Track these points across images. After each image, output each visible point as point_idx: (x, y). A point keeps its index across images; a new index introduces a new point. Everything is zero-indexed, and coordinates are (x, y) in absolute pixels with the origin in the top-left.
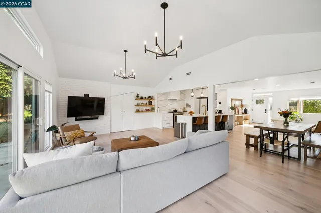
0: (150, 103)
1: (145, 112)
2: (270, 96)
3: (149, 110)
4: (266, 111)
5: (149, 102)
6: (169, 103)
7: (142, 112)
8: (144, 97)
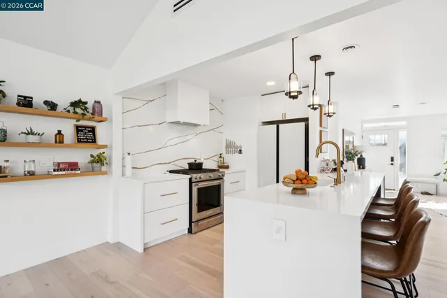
0: (86, 136)
1: (48, 176)
2: (402, 128)
3: (73, 166)
4: (392, 159)
5: (79, 129)
6: (173, 135)
7: (31, 175)
8: (38, 100)
